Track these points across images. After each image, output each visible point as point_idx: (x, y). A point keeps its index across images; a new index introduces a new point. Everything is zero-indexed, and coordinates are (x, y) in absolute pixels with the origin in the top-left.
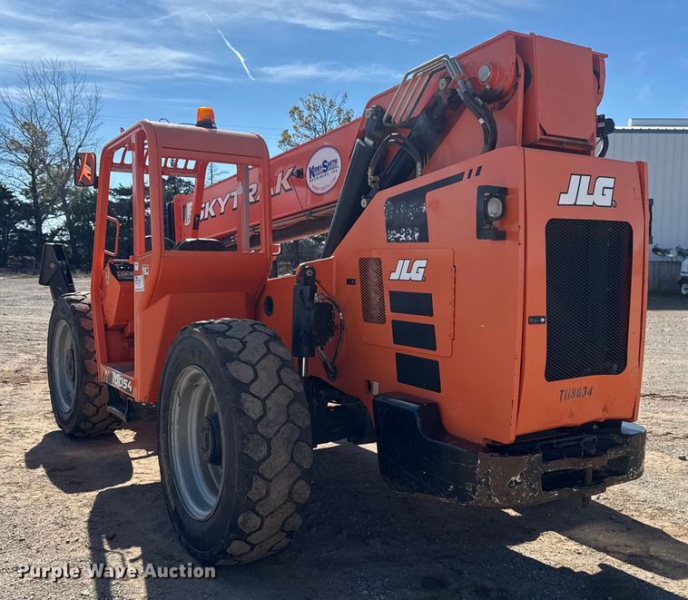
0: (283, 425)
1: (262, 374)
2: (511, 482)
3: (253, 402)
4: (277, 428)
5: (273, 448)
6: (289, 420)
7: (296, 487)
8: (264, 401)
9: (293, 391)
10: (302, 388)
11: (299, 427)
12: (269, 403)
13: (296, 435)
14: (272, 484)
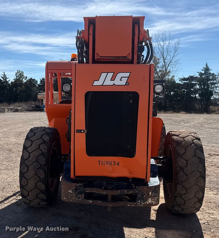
0: (34, 163)
1: (33, 145)
2: (69, 192)
3: (26, 153)
4: (31, 163)
5: (29, 169)
6: (37, 161)
7: (38, 184)
8: (30, 154)
9: (42, 151)
10: (46, 151)
11: (40, 164)
12: (31, 155)
13: (39, 166)
14: (29, 181)
